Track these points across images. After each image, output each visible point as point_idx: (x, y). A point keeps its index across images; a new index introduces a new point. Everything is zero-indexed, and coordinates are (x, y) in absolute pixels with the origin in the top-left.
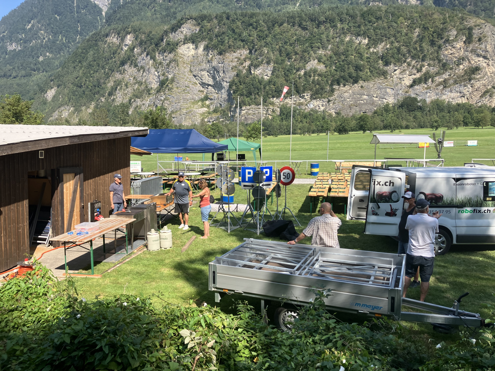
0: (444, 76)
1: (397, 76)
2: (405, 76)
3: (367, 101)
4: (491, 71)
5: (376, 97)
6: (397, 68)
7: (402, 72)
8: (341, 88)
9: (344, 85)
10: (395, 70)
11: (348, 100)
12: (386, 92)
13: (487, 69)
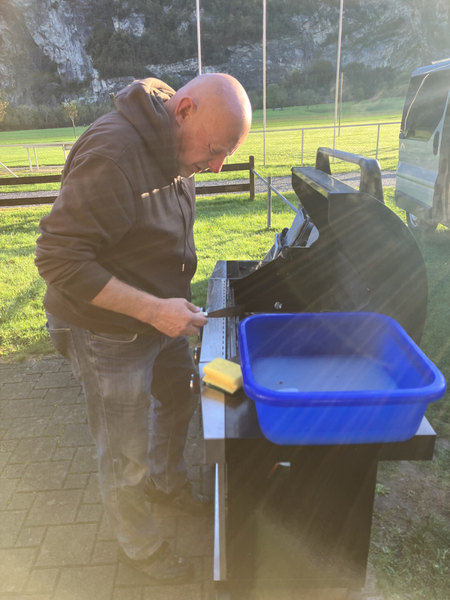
0: (363, 30)
1: (307, 31)
2: (317, 31)
3: (271, 68)
4: (416, 23)
5: (283, 62)
6: (307, 20)
7: (313, 25)
8: (238, 50)
9: (243, 45)
10: (304, 23)
11: (248, 66)
12: (294, 54)
13: (412, 21)
